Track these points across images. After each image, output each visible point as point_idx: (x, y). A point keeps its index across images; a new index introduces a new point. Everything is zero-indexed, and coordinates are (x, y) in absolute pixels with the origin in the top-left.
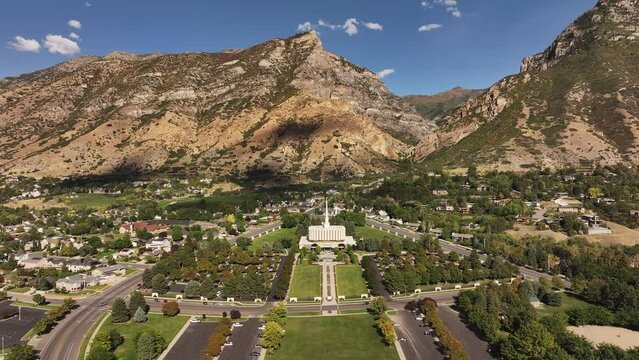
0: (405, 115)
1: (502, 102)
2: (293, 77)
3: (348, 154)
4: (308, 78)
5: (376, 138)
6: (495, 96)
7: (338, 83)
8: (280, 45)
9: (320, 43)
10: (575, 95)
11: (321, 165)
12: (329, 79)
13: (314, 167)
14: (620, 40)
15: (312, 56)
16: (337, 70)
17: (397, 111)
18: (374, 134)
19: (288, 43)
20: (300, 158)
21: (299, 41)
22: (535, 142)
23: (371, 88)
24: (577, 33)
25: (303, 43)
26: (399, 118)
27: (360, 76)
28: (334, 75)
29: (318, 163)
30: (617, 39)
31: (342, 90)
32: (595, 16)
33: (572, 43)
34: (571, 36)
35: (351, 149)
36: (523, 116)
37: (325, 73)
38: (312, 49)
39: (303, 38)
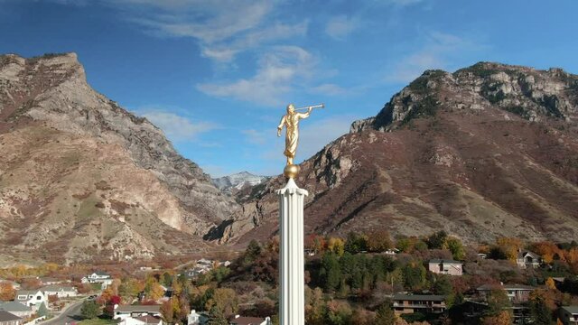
0: (198, 184)
1: (346, 164)
2: (32, 104)
3: (122, 219)
4: (58, 111)
5: (164, 205)
6: (335, 156)
7: (106, 127)
8: (17, 62)
9: (82, 70)
10: (443, 159)
11: (69, 235)
12: (93, 119)
13: (54, 239)
14: (463, 108)
15: (67, 84)
16: (105, 112)
17: (189, 178)
18: (162, 197)
19: (31, 63)
20: (25, 223)
21: (49, 63)
22: (426, 210)
23: (152, 145)
24: (415, 98)
25: (56, 67)
26: (191, 187)
27: (137, 128)
28: (99, 116)
29: (62, 232)
30: (460, 106)
31: (111, 138)
32: (429, 82)
33: (410, 108)
34: (406, 101)
35: (127, 212)
36: (385, 180)
37: (87, 112)
38: (68, 75)
39: (56, 61)
